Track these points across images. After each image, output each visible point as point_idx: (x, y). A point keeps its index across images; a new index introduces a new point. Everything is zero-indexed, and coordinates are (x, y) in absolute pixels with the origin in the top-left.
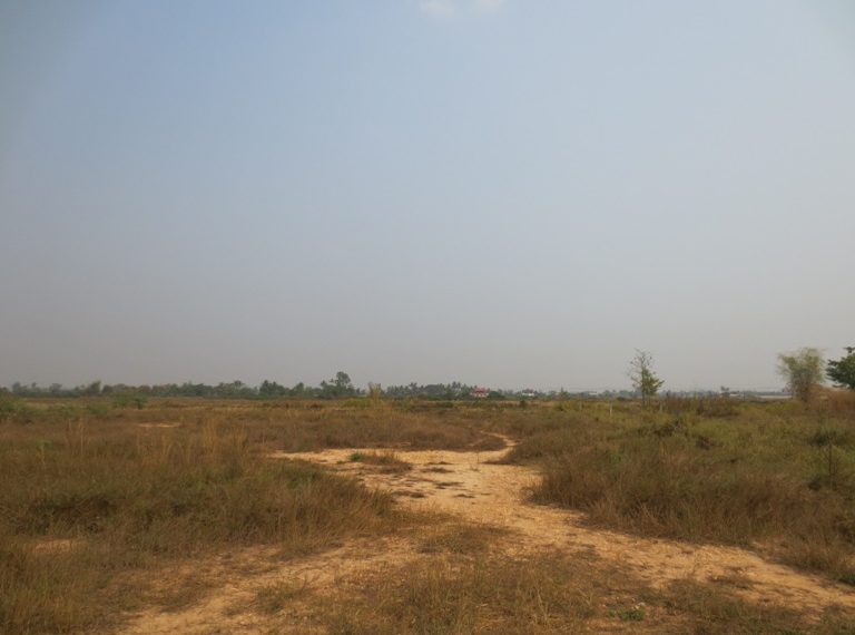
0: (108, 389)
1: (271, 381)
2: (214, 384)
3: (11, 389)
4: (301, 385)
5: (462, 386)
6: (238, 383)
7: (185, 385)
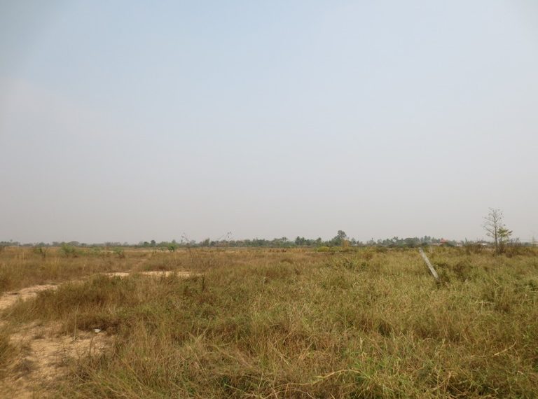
0: (213, 243)
1: (301, 237)
2: (271, 239)
3: (150, 242)
4: (320, 239)
5: (432, 238)
6: (284, 238)
7: (254, 240)
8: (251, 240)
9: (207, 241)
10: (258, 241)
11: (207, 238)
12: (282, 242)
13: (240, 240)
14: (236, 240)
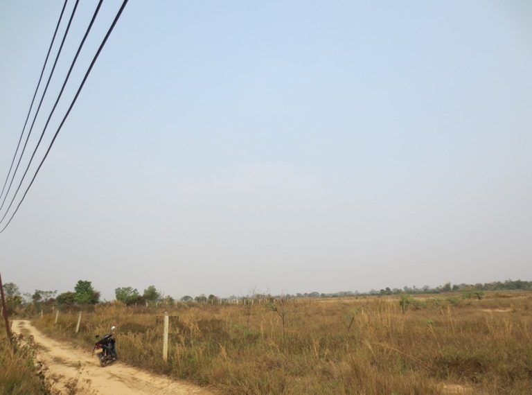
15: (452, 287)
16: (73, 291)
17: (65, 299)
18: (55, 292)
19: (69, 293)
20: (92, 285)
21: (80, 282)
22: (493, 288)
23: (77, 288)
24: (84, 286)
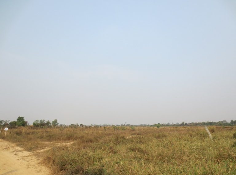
8: (206, 122)
9: (183, 123)
10: (209, 122)
11: (183, 122)
12: (223, 123)
13: (200, 122)
14: (197, 122)
15: (185, 124)
16: (16, 121)
17: (13, 124)
18: (9, 121)
19: (14, 122)
20: (24, 119)
21: (19, 117)
22: (201, 124)
23: (18, 120)
24: (21, 119)
